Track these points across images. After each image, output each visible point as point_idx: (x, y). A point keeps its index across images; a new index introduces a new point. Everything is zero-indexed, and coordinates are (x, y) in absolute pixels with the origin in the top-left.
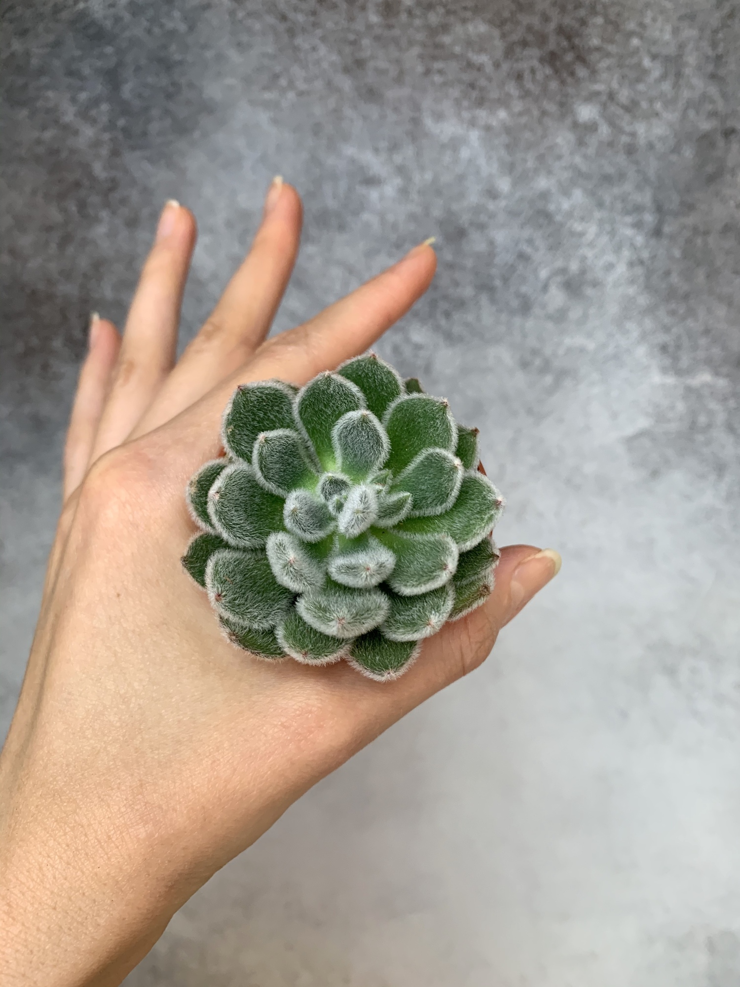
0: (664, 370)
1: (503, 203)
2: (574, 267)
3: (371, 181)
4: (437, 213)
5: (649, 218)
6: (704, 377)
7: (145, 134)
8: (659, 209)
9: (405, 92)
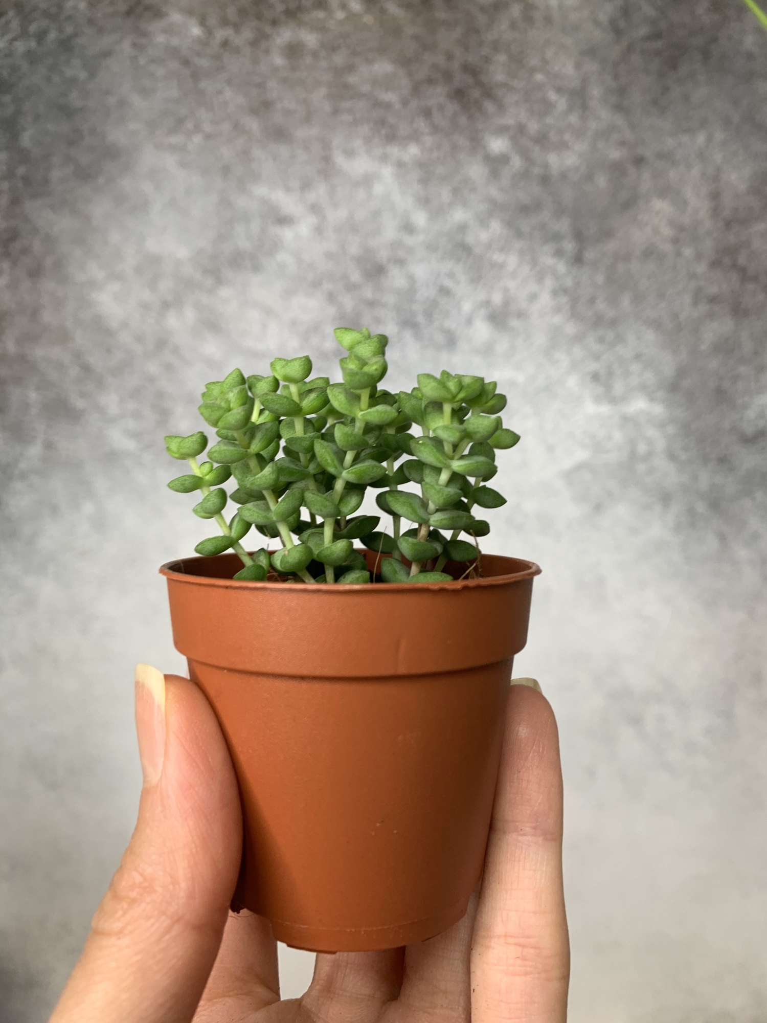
0: (597, 400)
1: (420, 238)
2: (497, 298)
3: (284, 220)
4: (354, 249)
5: (569, 246)
6: (639, 405)
7: (46, 181)
8: (579, 236)
9: (313, 131)
